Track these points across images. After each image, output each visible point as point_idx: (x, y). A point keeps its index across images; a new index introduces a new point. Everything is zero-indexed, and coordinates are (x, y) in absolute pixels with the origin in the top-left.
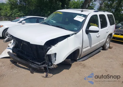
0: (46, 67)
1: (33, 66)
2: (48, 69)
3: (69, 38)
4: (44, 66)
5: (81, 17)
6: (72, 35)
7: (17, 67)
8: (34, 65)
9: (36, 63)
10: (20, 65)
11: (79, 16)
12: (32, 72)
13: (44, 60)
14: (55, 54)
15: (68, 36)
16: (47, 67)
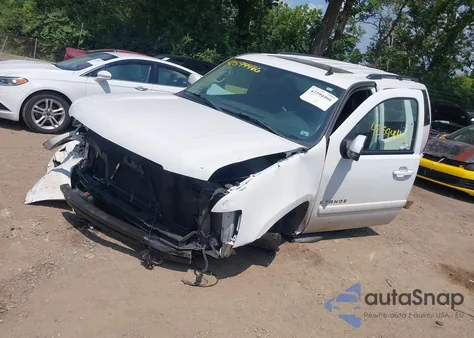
0: (200, 251)
1: (156, 244)
2: (205, 258)
3: (283, 163)
4: (191, 246)
5: (326, 94)
6: (293, 153)
7: (92, 242)
8: (159, 240)
9: (170, 235)
10: (100, 234)
11: (320, 90)
12: (148, 265)
13: (195, 227)
14: (238, 213)
15: (281, 156)
16: (204, 252)
